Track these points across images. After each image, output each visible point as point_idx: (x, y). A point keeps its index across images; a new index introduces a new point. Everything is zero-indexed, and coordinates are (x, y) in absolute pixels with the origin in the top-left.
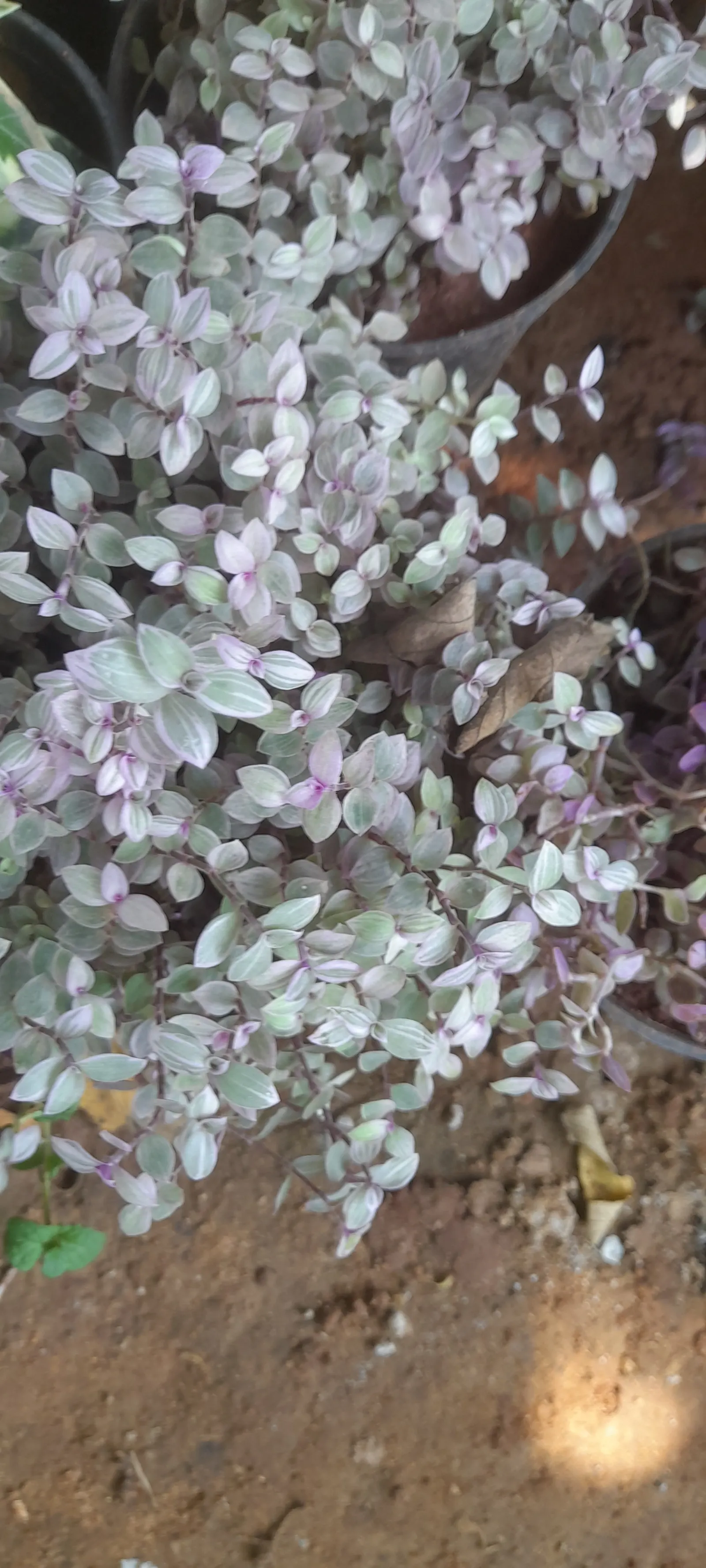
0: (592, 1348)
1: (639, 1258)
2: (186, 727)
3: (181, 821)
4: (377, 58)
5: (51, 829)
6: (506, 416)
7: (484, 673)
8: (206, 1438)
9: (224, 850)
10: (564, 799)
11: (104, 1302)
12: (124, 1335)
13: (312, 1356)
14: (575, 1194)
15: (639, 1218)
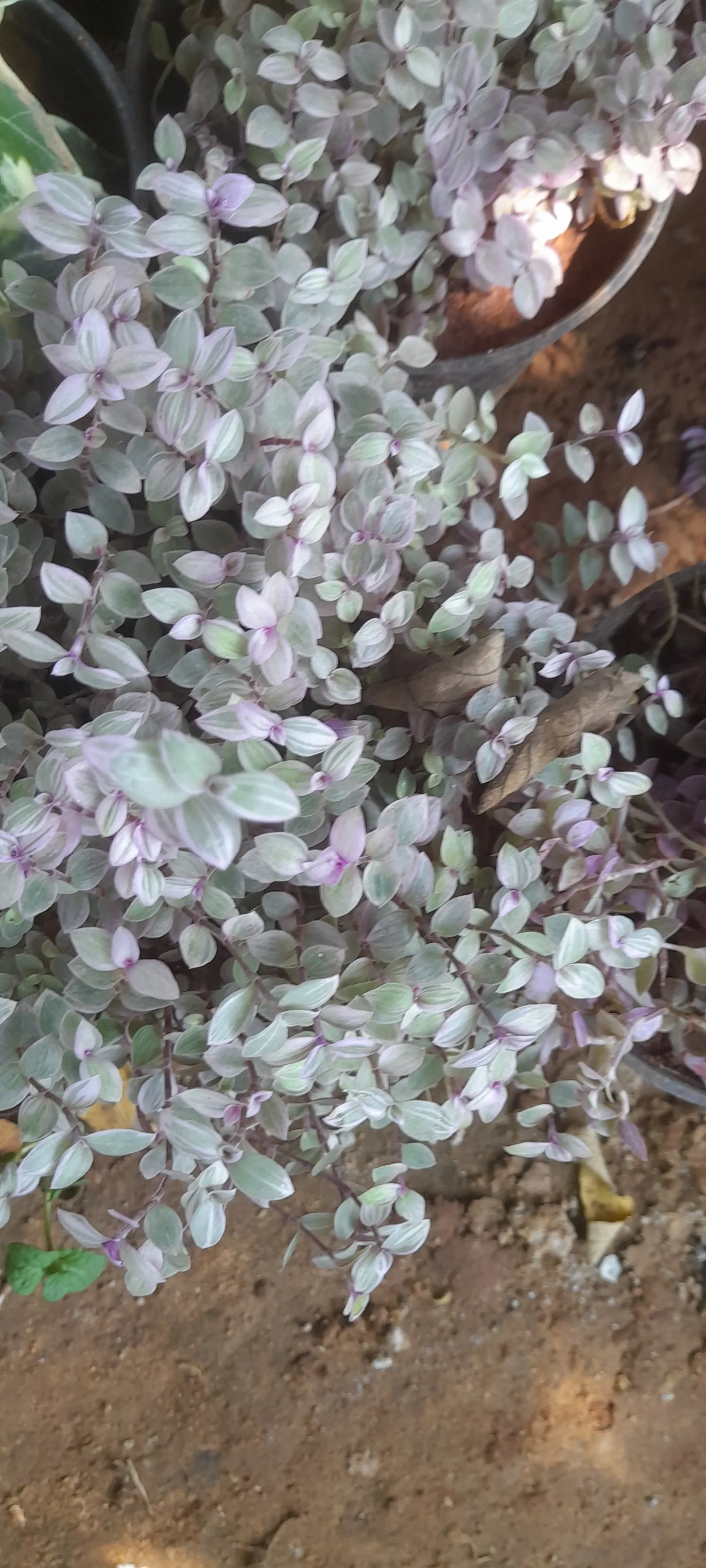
0: (588, 1365)
1: (637, 1277)
2: (208, 826)
3: (195, 881)
4: (414, 66)
5: (59, 888)
6: (537, 453)
7: (509, 731)
8: (204, 1448)
9: (239, 921)
10: (588, 853)
11: (103, 1312)
12: (123, 1345)
13: (309, 1369)
14: (574, 1214)
15: (638, 1238)
